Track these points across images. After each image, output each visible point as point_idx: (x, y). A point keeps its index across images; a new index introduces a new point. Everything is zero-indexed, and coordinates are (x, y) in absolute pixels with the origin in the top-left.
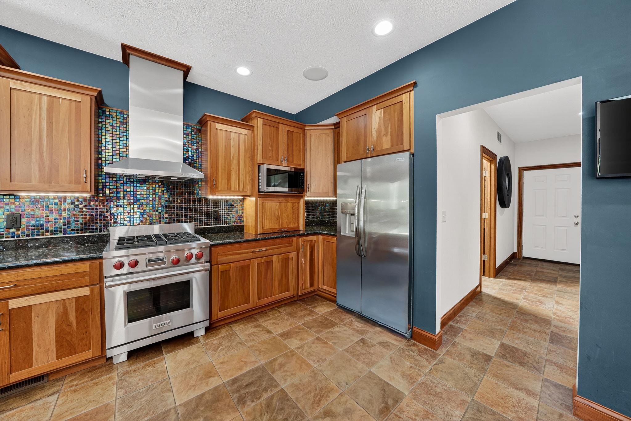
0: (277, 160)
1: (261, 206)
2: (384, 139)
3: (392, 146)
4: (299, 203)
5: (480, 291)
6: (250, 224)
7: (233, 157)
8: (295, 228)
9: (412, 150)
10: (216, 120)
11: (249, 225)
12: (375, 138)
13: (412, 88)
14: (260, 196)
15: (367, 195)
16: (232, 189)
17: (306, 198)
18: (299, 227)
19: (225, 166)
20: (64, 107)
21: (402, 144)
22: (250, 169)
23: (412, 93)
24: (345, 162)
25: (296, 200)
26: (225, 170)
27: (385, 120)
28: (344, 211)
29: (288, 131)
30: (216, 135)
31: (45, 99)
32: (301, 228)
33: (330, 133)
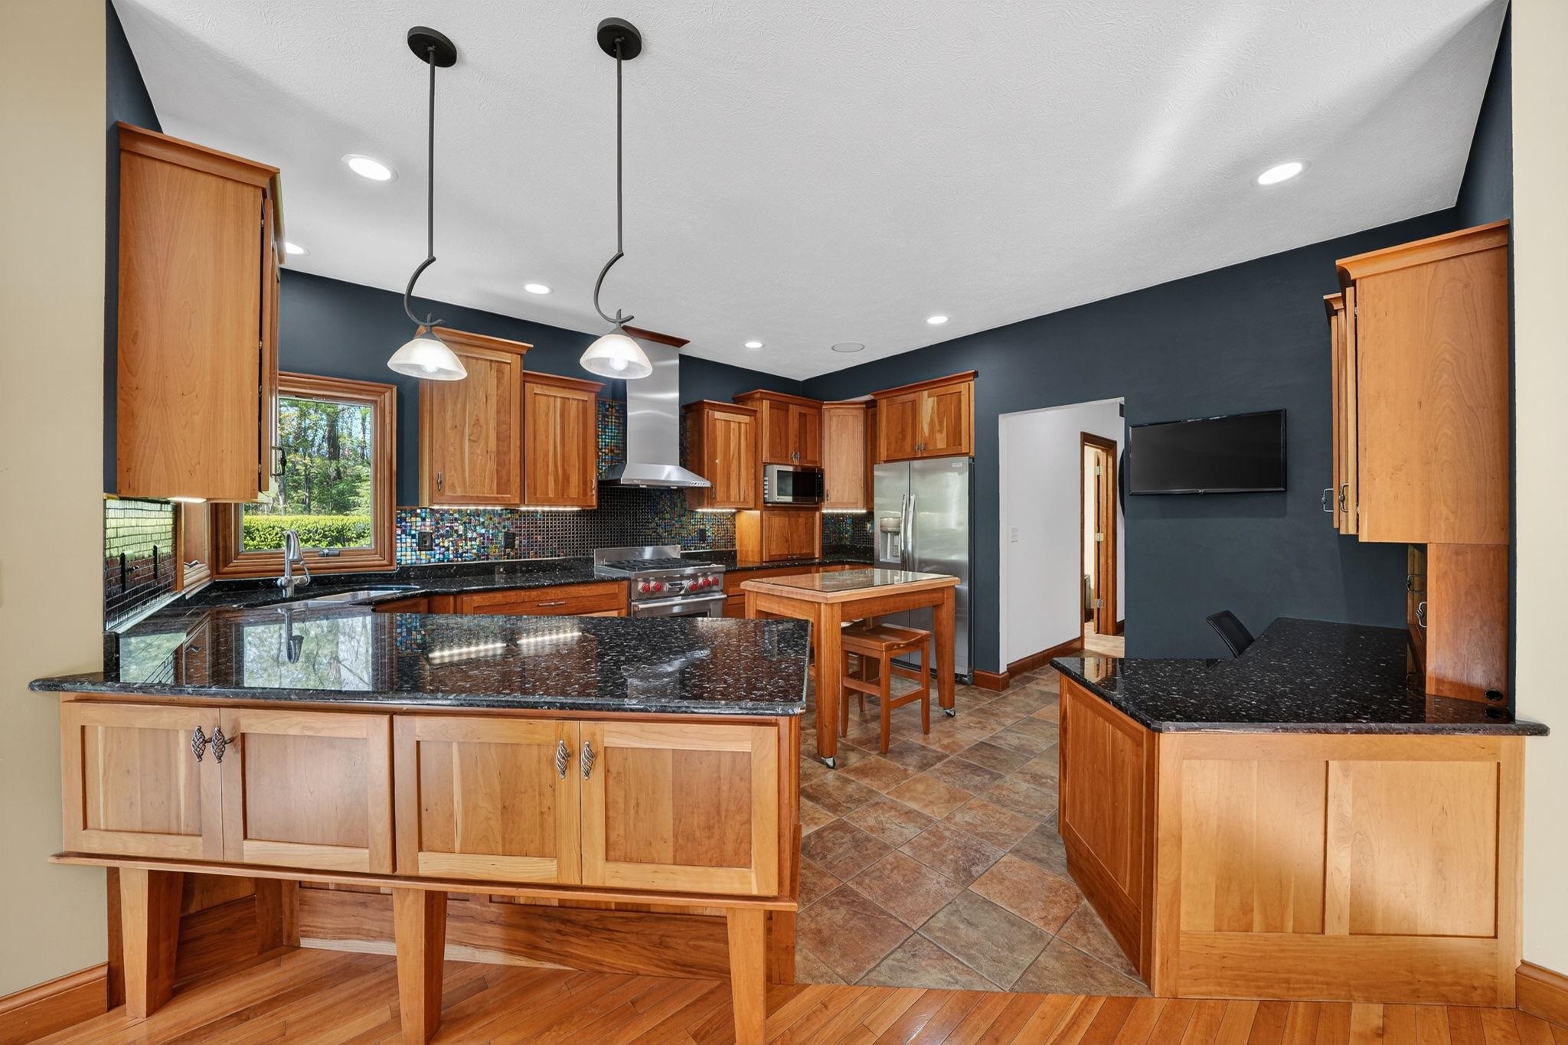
0: (787, 457)
1: (767, 522)
2: (938, 436)
3: (948, 445)
4: (813, 517)
5: (1082, 648)
6: (750, 549)
7: (733, 456)
8: (808, 554)
9: (972, 454)
10: (714, 407)
11: (747, 552)
12: (927, 434)
13: (971, 378)
14: (766, 508)
15: (916, 509)
16: (732, 500)
17: (824, 511)
18: (813, 554)
19: (724, 469)
20: (573, 407)
21: (960, 445)
22: (753, 471)
23: (972, 384)
24: (885, 462)
25: (810, 513)
26: (724, 474)
27: (940, 413)
28: (884, 529)
29: (800, 413)
30: (715, 425)
31: (559, 401)
32: (817, 556)
33: (860, 414)
